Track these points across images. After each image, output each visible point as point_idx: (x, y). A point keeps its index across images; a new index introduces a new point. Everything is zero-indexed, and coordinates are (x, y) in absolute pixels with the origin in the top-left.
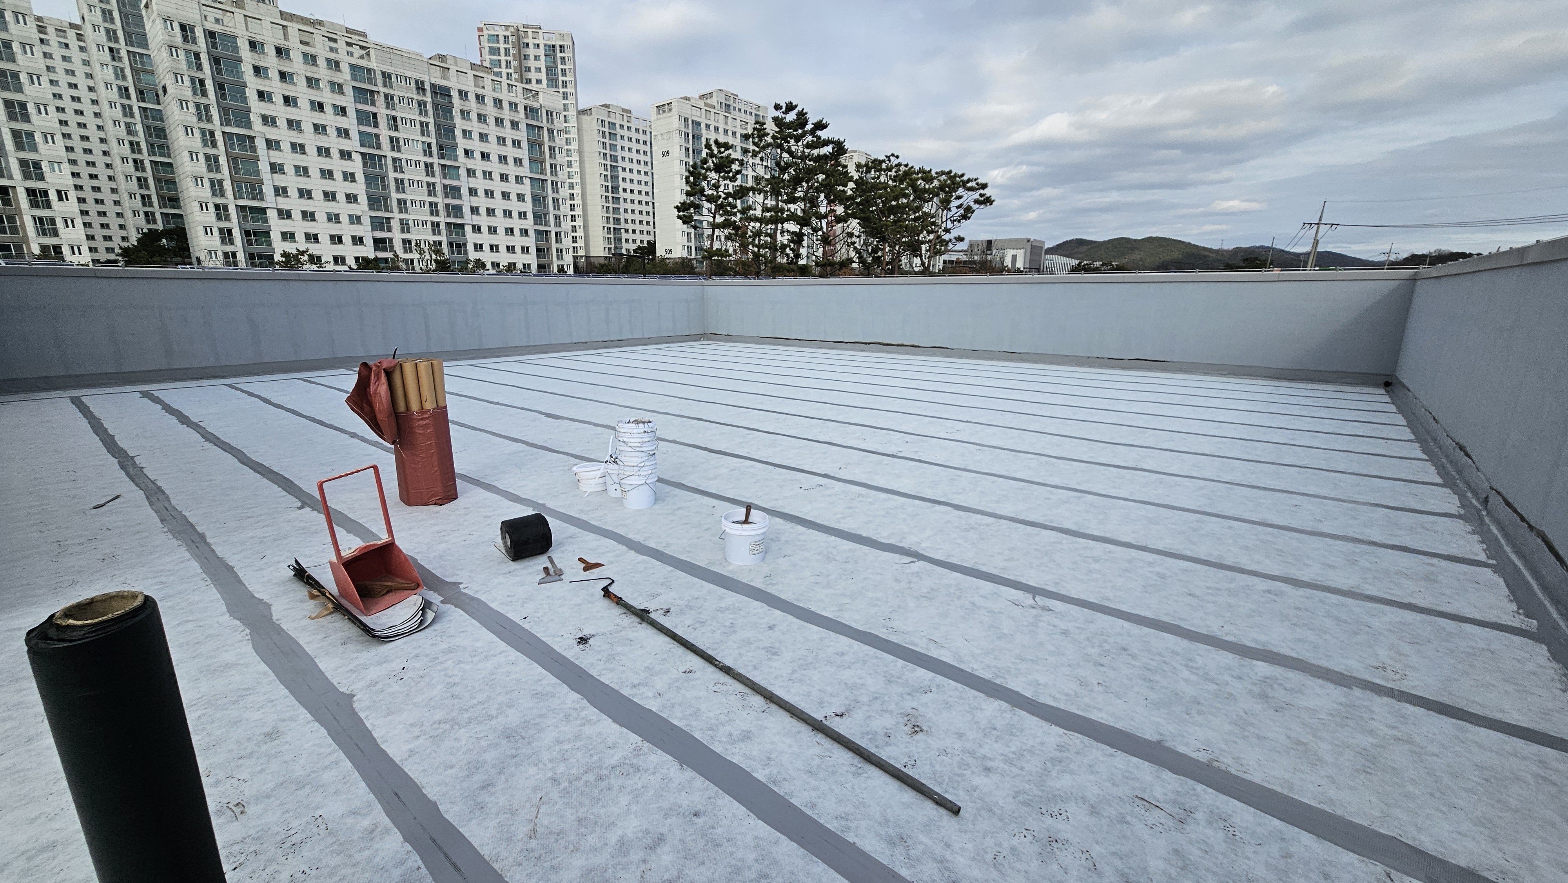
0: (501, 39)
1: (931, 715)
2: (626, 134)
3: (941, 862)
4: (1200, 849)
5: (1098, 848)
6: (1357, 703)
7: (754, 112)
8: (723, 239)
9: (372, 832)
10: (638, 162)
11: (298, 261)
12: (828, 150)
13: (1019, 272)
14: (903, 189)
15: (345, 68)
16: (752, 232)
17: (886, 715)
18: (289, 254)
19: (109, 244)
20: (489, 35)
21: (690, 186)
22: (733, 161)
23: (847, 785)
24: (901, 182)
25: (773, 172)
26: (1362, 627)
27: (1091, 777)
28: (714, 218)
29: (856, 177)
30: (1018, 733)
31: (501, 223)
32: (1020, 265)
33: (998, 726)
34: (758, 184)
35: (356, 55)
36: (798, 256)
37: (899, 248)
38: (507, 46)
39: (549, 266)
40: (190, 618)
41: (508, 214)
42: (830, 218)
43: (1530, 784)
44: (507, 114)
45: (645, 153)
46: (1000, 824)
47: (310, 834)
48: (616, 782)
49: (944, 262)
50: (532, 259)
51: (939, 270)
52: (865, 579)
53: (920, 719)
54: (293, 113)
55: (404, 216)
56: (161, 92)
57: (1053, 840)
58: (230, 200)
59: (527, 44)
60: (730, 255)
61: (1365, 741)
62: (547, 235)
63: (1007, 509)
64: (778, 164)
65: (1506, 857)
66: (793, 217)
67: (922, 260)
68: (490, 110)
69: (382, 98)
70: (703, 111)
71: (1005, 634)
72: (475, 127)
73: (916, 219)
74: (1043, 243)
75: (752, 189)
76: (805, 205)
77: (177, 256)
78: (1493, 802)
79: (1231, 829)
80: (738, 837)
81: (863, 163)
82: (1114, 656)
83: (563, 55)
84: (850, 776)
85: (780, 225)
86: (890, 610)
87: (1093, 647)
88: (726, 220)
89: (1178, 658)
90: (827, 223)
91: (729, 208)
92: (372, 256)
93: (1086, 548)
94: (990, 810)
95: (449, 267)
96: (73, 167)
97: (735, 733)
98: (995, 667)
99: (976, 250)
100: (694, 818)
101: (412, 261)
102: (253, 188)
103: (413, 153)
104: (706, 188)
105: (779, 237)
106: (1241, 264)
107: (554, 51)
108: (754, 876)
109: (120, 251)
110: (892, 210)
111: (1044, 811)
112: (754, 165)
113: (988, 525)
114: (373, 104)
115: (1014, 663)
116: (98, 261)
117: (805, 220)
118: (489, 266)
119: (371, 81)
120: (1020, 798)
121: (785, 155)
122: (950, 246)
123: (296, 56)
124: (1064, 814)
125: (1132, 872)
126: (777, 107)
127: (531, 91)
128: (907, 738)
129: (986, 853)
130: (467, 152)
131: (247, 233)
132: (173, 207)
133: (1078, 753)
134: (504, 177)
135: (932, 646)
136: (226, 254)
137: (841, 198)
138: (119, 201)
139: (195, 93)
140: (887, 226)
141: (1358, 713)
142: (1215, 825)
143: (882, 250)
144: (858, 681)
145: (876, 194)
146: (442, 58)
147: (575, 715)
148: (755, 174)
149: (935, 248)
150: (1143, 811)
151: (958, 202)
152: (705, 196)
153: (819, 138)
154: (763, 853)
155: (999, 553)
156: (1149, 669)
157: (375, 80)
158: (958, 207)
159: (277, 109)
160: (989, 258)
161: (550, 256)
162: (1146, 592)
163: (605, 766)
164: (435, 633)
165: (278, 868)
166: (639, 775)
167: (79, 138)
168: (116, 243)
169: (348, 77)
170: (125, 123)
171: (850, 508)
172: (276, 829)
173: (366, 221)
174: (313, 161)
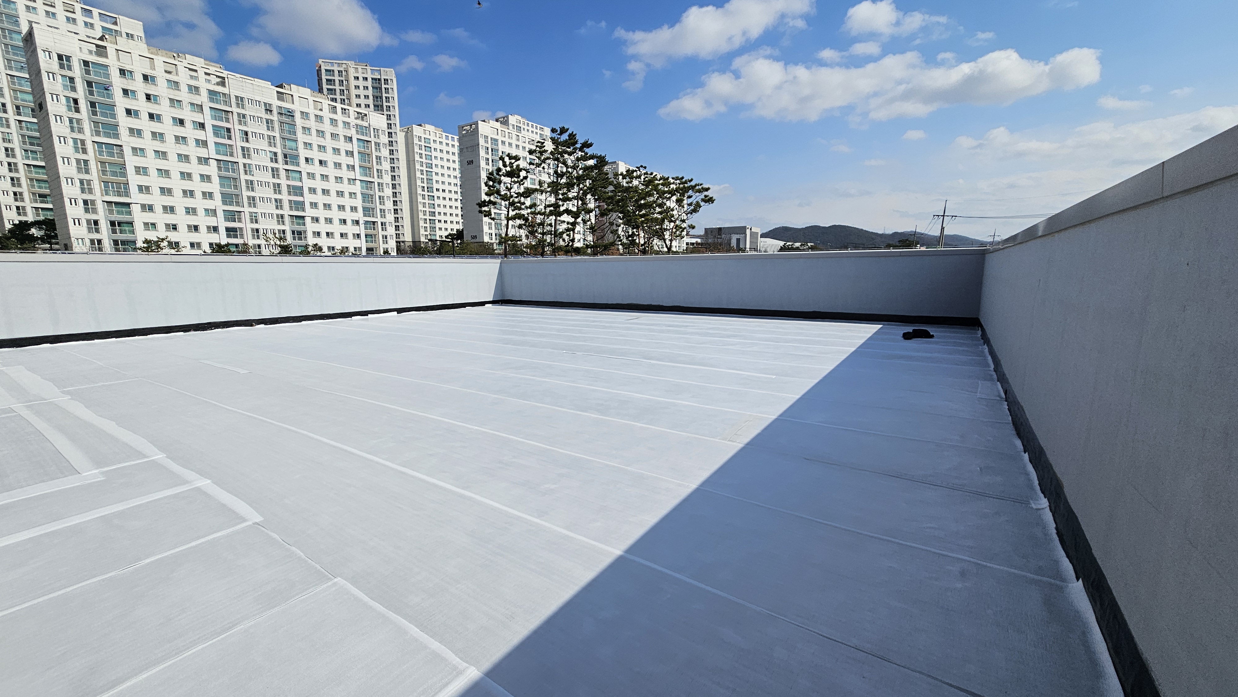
0: (336, 73)
2: (438, 147)
7: (539, 132)
8: (516, 228)
10: (449, 168)
11: (159, 247)
12: (594, 162)
14: (649, 191)
15: (204, 93)
18: (151, 241)
20: (325, 70)
21: (489, 188)
22: (521, 169)
24: (648, 186)
25: (552, 178)
28: (508, 212)
29: (614, 182)
32: (742, 246)
34: (541, 187)
35: (213, 82)
36: (573, 240)
38: (340, 78)
39: (376, 249)
41: (342, 208)
44: (341, 131)
45: (454, 162)
49: (687, 244)
50: (362, 244)
54: (157, 127)
55: (253, 210)
56: (36, 108)
58: (97, 196)
59: (358, 78)
60: (523, 240)
62: (374, 225)
64: (556, 172)
66: (568, 212)
68: (327, 127)
69: (235, 116)
70: (499, 131)
72: (314, 140)
73: (661, 213)
75: (537, 190)
76: (577, 203)
77: (46, 244)
83: (386, 86)
85: (558, 218)
88: (517, 213)
91: (519, 205)
92: (224, 241)
95: (292, 251)
99: (709, 235)
101: (259, 246)
102: (119, 187)
103: (261, 159)
104: (501, 189)
107: (379, 83)
114: (227, 121)
117: (578, 213)
118: (325, 249)
121: (561, 165)
123: (161, 82)
126: (553, 131)
127: (361, 113)
130: (307, 160)
131: (113, 224)
132: (43, 202)
134: (338, 180)
136: (92, 241)
137: (604, 197)
139: (68, 110)
143: (637, 235)
145: (629, 194)
148: (539, 179)
149: (675, 233)
151: (689, 201)
152: (500, 195)
153: (586, 154)
157: (230, 102)
158: (690, 204)
159: (143, 123)
160: (720, 240)
161: (377, 241)
169: (206, 100)
173: (220, 214)
174: (174, 166)
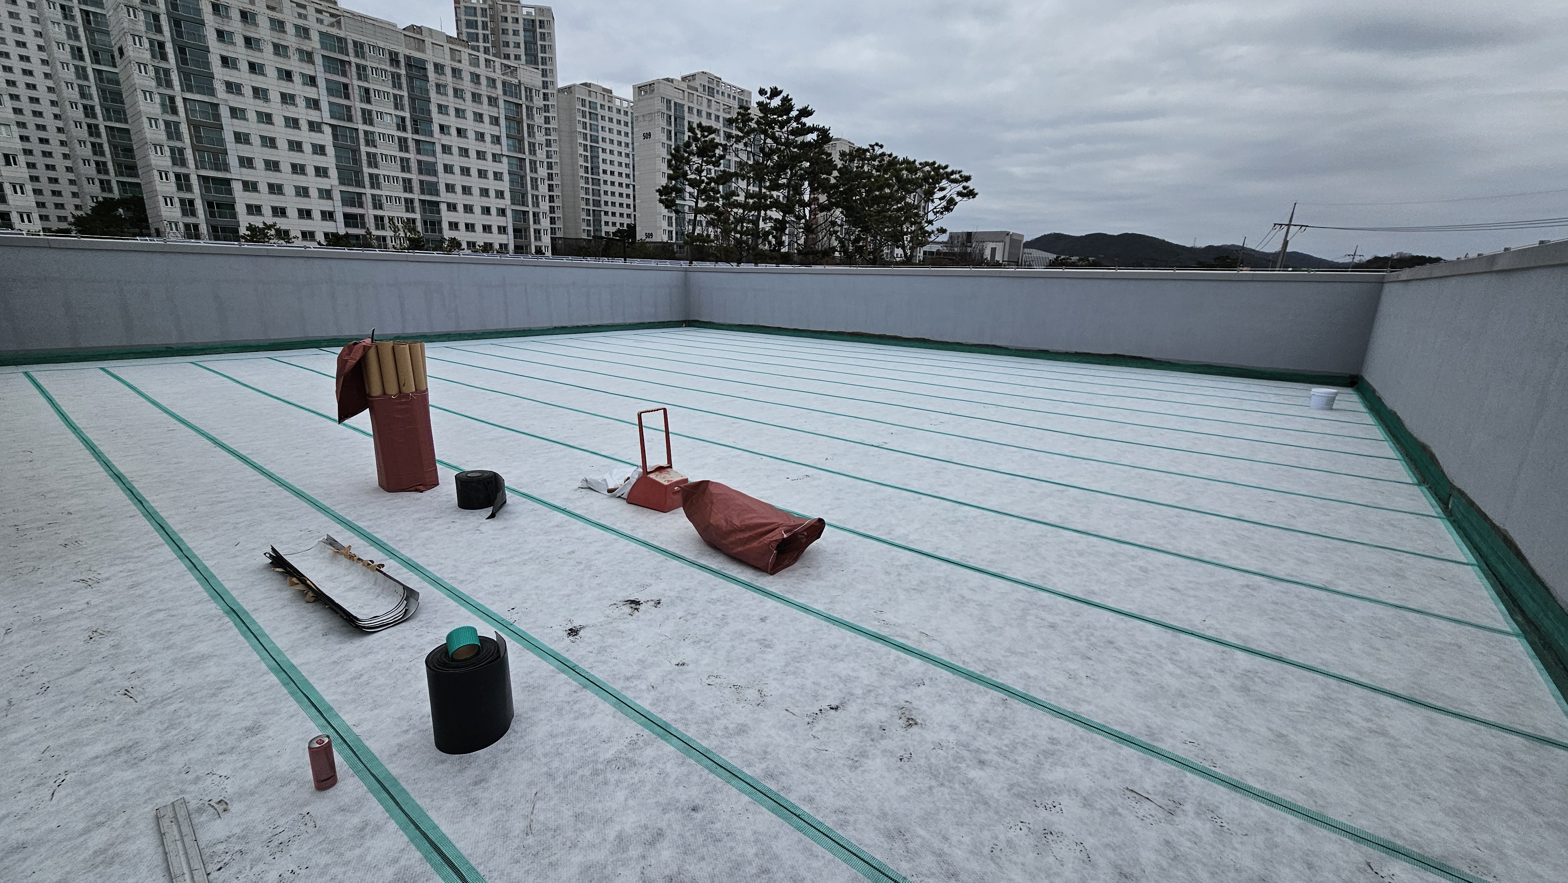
0: (479, 12)
1: (924, 708)
2: (606, 113)
3: (940, 855)
4: (1190, 840)
5: (1091, 840)
6: (1334, 696)
7: (737, 96)
8: (704, 224)
9: (362, 829)
10: (620, 143)
11: (266, 235)
12: (812, 137)
13: (998, 265)
14: (887, 179)
15: (315, 36)
16: (734, 217)
17: (881, 708)
18: (256, 228)
19: (62, 213)
20: (466, 7)
21: (673, 170)
22: (717, 145)
23: (843, 779)
24: (885, 172)
25: (756, 157)
26: (1336, 622)
27: (1084, 770)
28: (697, 203)
29: (839, 166)
30: (1011, 726)
31: (477, 202)
32: (998, 257)
33: (990, 719)
34: (741, 170)
35: (326, 22)
36: (780, 243)
37: (881, 238)
38: (484, 19)
39: (526, 247)
40: (161, 607)
41: (485, 192)
42: (813, 206)
43: (1498, 775)
44: (484, 90)
45: (627, 134)
46: (996, 817)
47: (297, 832)
48: (613, 777)
49: (925, 253)
50: (509, 239)
51: (920, 261)
52: (855, 571)
53: (914, 712)
54: (259, 81)
55: (376, 192)
56: (116, 54)
57: (1048, 832)
58: (191, 169)
59: (506, 18)
60: (713, 241)
61: (1340, 733)
62: (524, 215)
63: (992, 502)
64: (762, 150)
65: (1478, 846)
66: (776, 204)
67: (904, 251)
68: (467, 84)
69: (354, 69)
70: (686, 93)
71: (994, 627)
72: (451, 101)
73: (899, 210)
74: (1022, 236)
75: (736, 175)
76: (788, 192)
77: (134, 227)
78: (1464, 793)
79: (1219, 821)
80: (738, 832)
81: (848, 151)
82: (1100, 649)
83: (542, 31)
84: (847, 771)
85: (763, 213)
86: (881, 602)
87: (1080, 640)
88: (708, 205)
89: (1163, 651)
90: (810, 212)
91: (712, 194)
92: (342, 231)
93: (1070, 542)
94: (986, 803)
95: (423, 245)
96: (21, 130)
97: (731, 726)
98: (986, 659)
99: (956, 242)
100: (693, 813)
101: (384, 238)
102: (216, 159)
103: (386, 126)
104: (689, 172)
105: (762, 225)
106: (1213, 262)
107: (533, 26)
108: (754, 871)
109: (73, 220)
110: (876, 200)
111: (1038, 804)
112: (737, 150)
113: (975, 518)
114: (344, 74)
115: (1004, 656)
116: (50, 230)
117: (789, 207)
118: (464, 245)
119: (344, 50)
120: (1015, 791)
121: (769, 141)
122: (933, 237)
123: (263, 22)
124: (1058, 806)
125: (1125, 863)
126: (762, 92)
127: (509, 67)
128: (901, 732)
129: (984, 846)
130: (442, 128)
131: (210, 205)
132: (129, 176)
133: (1069, 745)
134: (480, 155)
135: (924, 639)
136: (187, 226)
137: (825, 187)
138: (71, 168)
139: (153, 56)
140: (871, 216)
141: (1334, 706)
142: (1202, 816)
143: (864, 239)
144: (851, 674)
145: (859, 183)
146: (419, 30)
147: (568, 708)
148: (738, 160)
149: (918, 239)
150: (1134, 803)
151: (940, 194)
152: (687, 180)
153: (805, 124)
154: (764, 847)
155: (987, 546)
156: (1135, 663)
157: (347, 49)
158: (941, 199)
159: (243, 76)
160: (969, 250)
161: (527, 237)
162: (1129, 586)
163: (601, 760)
164: (420, 623)
165: (265, 868)
166: (635, 769)
167: (28, 100)
168: (69, 211)
169: (318, 45)
170: (79, 85)
171: (838, 499)
172: (261, 828)
173: (337, 195)
174: (280, 132)
